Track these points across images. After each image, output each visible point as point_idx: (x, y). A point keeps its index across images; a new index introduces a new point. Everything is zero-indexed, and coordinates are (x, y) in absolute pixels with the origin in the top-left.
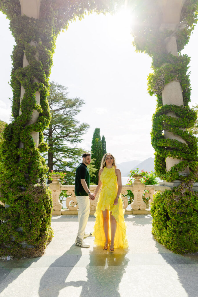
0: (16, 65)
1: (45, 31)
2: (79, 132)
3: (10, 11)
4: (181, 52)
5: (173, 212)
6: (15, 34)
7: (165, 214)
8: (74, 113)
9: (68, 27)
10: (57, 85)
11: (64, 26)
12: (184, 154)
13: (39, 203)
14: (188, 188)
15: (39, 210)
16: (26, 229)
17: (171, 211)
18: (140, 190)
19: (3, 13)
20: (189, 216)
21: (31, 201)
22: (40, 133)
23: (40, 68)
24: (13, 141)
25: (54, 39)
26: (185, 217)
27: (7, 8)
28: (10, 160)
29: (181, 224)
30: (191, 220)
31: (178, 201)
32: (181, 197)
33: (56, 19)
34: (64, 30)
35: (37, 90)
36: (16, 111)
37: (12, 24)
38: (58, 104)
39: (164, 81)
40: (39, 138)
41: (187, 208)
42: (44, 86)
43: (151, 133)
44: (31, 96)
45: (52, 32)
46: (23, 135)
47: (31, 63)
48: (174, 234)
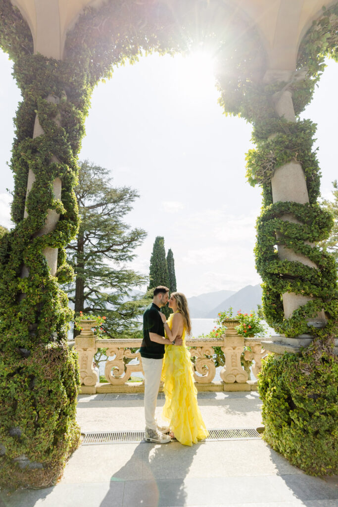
0: (21, 134)
1: (73, 79)
2: (129, 244)
3: (15, 48)
4: (300, 115)
5: (301, 394)
6: (22, 84)
7: (286, 397)
8: (121, 212)
9: (113, 74)
10: (93, 166)
11: (105, 72)
12: (315, 287)
13: (54, 380)
14: (326, 349)
15: (54, 393)
16: (27, 432)
17: (296, 392)
18: (236, 347)
19: (4, 52)
20: (331, 403)
21: (38, 376)
22: (60, 250)
23: (62, 140)
24: (9, 264)
25: (88, 93)
26: (322, 404)
27: (10, 42)
28: (4, 299)
29: (316, 418)
30: (335, 411)
31: (310, 373)
32: (313, 366)
33: (92, 61)
34: (105, 79)
35: (57, 175)
36: (20, 211)
37: (17, 67)
38: (94, 198)
39: (275, 161)
40: (59, 257)
41: (326, 386)
42: (69, 169)
43: (254, 250)
44: (46, 185)
45: (85, 82)
46: (29, 254)
47: (48, 131)
48: (304, 436)
